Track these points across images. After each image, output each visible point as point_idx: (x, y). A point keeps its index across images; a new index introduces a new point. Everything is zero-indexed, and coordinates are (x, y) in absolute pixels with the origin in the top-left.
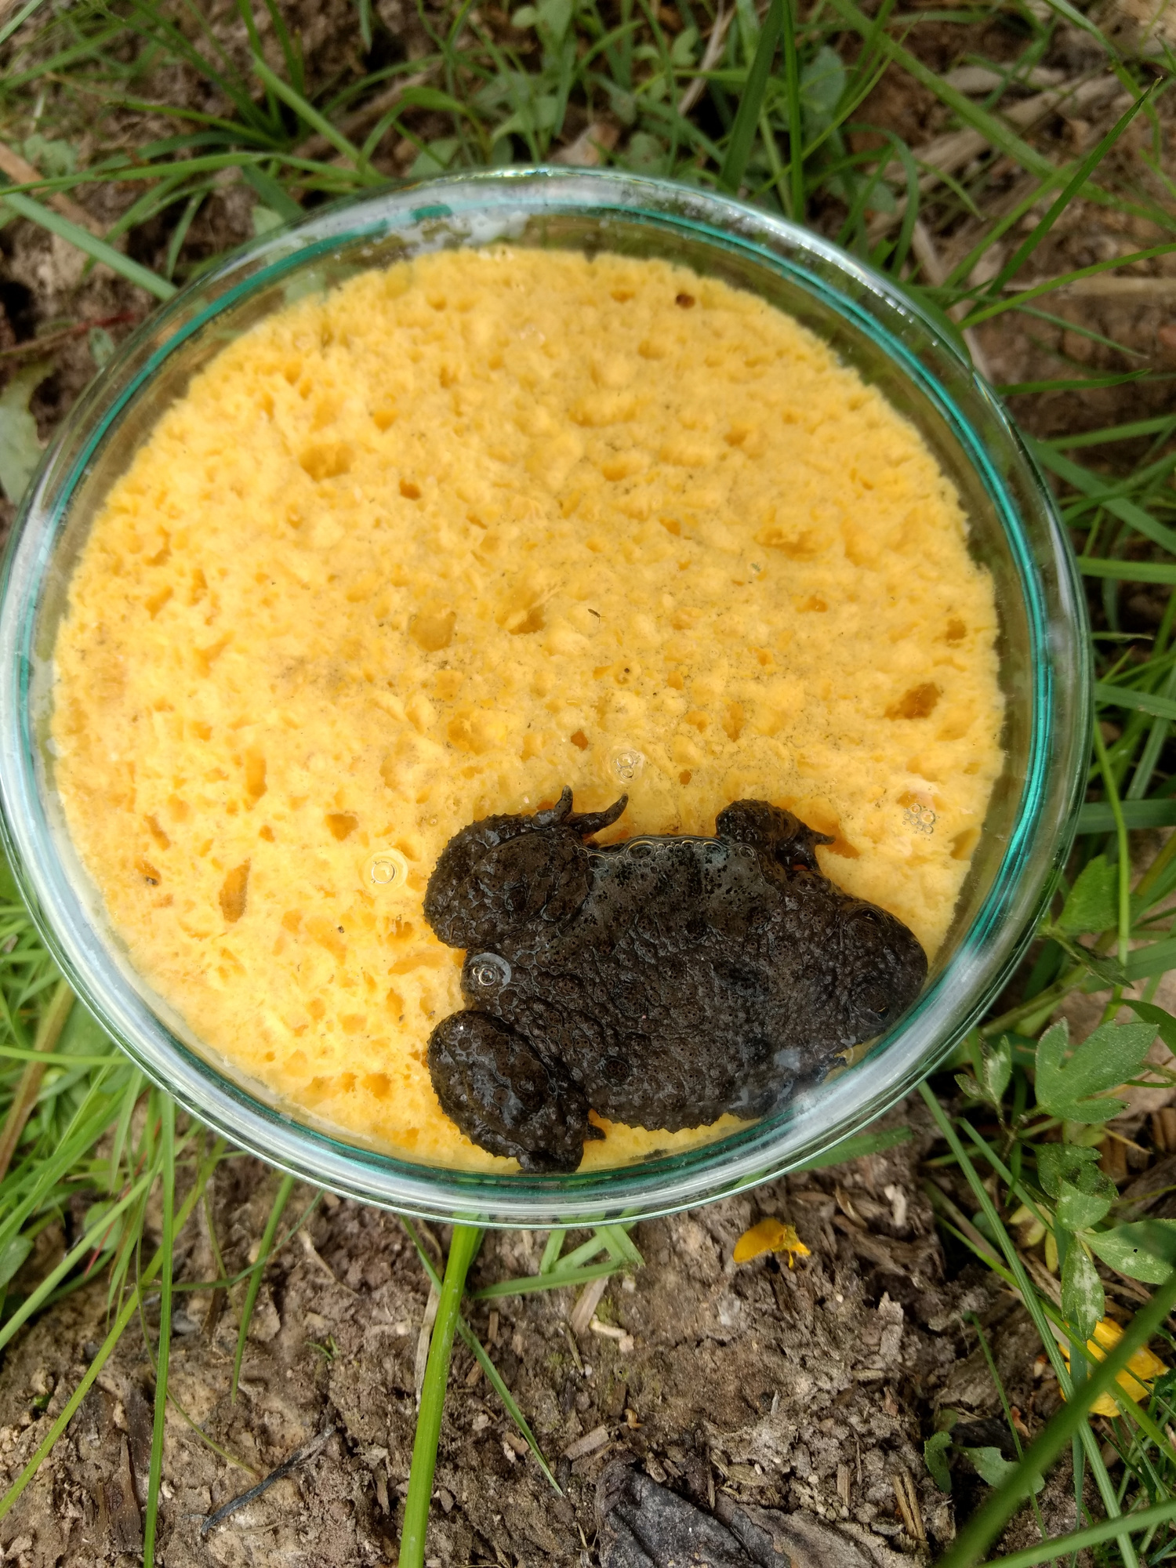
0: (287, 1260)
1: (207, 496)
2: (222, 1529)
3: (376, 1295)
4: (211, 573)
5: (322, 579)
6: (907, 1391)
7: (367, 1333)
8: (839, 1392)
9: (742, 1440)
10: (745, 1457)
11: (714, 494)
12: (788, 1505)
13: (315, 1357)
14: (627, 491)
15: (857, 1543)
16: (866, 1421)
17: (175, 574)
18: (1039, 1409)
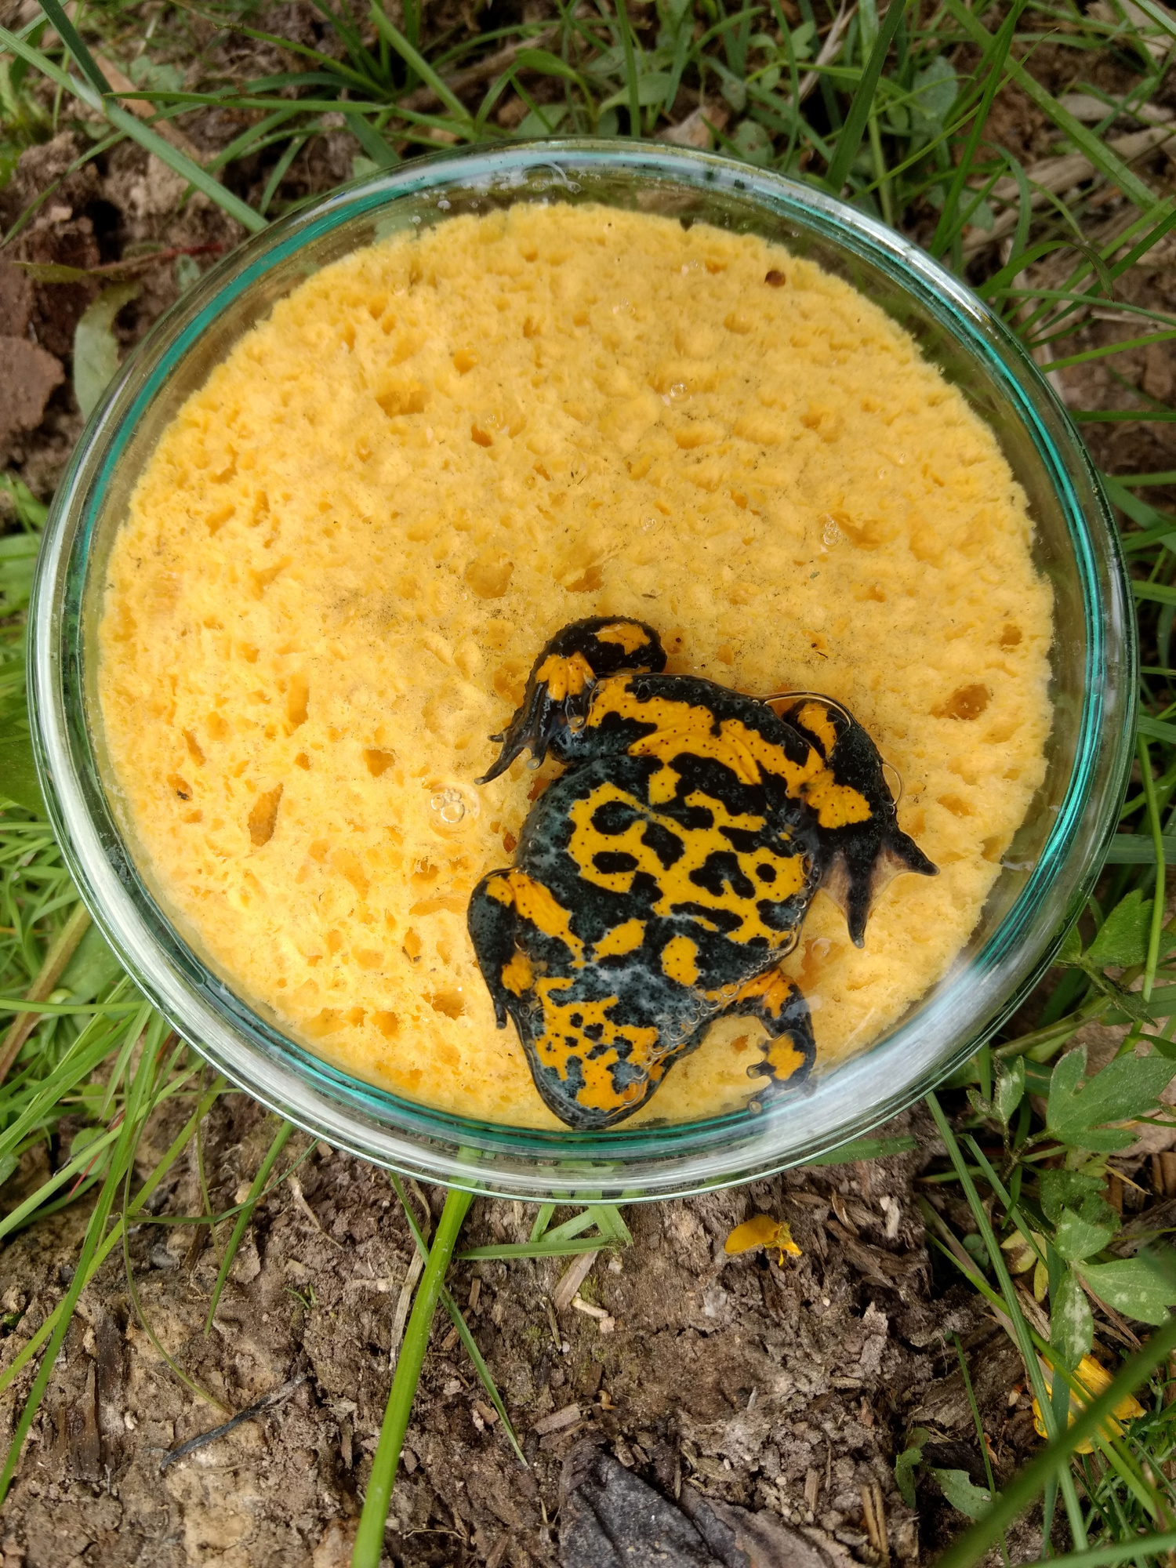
0: (274, 1205)
1: (280, 420)
2: (182, 1466)
3: (361, 1249)
4: (274, 496)
5: (384, 516)
6: (881, 1404)
7: (347, 1285)
8: (815, 1397)
9: (714, 1433)
10: (715, 1451)
11: (784, 473)
12: (754, 1504)
13: (293, 1304)
14: (699, 461)
15: (820, 1550)
16: (840, 1429)
17: (239, 494)
18: (1009, 1437)
